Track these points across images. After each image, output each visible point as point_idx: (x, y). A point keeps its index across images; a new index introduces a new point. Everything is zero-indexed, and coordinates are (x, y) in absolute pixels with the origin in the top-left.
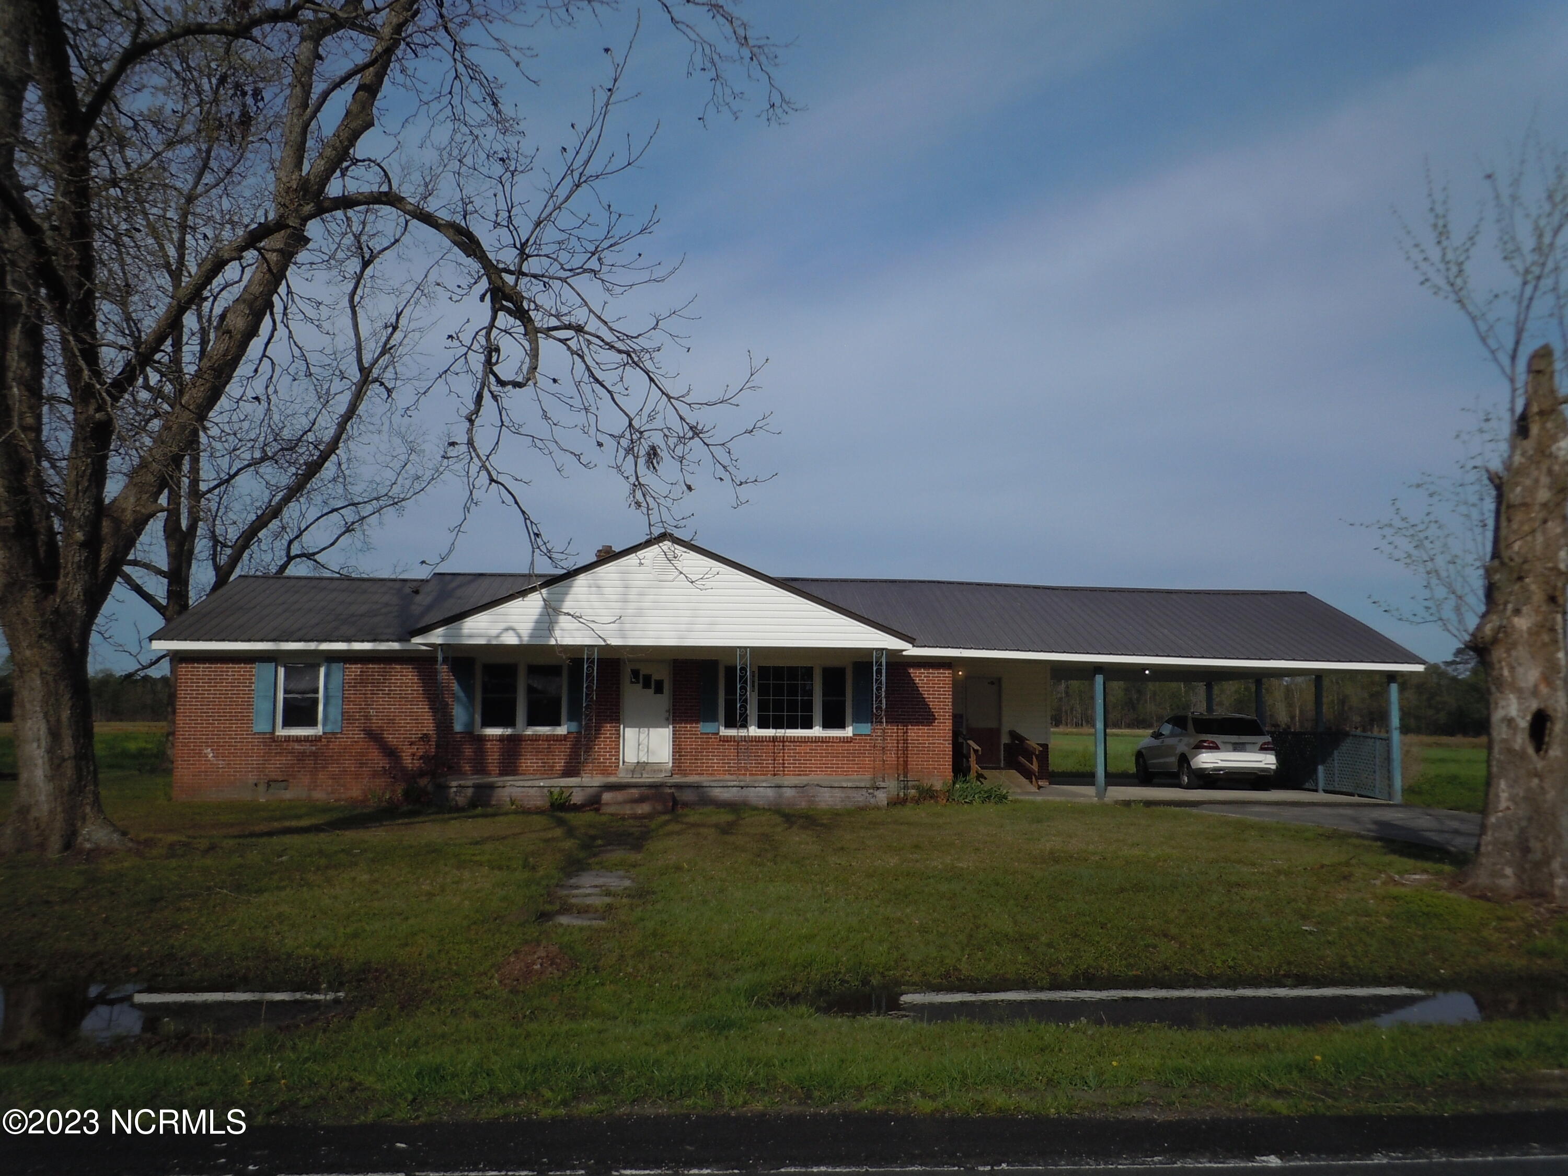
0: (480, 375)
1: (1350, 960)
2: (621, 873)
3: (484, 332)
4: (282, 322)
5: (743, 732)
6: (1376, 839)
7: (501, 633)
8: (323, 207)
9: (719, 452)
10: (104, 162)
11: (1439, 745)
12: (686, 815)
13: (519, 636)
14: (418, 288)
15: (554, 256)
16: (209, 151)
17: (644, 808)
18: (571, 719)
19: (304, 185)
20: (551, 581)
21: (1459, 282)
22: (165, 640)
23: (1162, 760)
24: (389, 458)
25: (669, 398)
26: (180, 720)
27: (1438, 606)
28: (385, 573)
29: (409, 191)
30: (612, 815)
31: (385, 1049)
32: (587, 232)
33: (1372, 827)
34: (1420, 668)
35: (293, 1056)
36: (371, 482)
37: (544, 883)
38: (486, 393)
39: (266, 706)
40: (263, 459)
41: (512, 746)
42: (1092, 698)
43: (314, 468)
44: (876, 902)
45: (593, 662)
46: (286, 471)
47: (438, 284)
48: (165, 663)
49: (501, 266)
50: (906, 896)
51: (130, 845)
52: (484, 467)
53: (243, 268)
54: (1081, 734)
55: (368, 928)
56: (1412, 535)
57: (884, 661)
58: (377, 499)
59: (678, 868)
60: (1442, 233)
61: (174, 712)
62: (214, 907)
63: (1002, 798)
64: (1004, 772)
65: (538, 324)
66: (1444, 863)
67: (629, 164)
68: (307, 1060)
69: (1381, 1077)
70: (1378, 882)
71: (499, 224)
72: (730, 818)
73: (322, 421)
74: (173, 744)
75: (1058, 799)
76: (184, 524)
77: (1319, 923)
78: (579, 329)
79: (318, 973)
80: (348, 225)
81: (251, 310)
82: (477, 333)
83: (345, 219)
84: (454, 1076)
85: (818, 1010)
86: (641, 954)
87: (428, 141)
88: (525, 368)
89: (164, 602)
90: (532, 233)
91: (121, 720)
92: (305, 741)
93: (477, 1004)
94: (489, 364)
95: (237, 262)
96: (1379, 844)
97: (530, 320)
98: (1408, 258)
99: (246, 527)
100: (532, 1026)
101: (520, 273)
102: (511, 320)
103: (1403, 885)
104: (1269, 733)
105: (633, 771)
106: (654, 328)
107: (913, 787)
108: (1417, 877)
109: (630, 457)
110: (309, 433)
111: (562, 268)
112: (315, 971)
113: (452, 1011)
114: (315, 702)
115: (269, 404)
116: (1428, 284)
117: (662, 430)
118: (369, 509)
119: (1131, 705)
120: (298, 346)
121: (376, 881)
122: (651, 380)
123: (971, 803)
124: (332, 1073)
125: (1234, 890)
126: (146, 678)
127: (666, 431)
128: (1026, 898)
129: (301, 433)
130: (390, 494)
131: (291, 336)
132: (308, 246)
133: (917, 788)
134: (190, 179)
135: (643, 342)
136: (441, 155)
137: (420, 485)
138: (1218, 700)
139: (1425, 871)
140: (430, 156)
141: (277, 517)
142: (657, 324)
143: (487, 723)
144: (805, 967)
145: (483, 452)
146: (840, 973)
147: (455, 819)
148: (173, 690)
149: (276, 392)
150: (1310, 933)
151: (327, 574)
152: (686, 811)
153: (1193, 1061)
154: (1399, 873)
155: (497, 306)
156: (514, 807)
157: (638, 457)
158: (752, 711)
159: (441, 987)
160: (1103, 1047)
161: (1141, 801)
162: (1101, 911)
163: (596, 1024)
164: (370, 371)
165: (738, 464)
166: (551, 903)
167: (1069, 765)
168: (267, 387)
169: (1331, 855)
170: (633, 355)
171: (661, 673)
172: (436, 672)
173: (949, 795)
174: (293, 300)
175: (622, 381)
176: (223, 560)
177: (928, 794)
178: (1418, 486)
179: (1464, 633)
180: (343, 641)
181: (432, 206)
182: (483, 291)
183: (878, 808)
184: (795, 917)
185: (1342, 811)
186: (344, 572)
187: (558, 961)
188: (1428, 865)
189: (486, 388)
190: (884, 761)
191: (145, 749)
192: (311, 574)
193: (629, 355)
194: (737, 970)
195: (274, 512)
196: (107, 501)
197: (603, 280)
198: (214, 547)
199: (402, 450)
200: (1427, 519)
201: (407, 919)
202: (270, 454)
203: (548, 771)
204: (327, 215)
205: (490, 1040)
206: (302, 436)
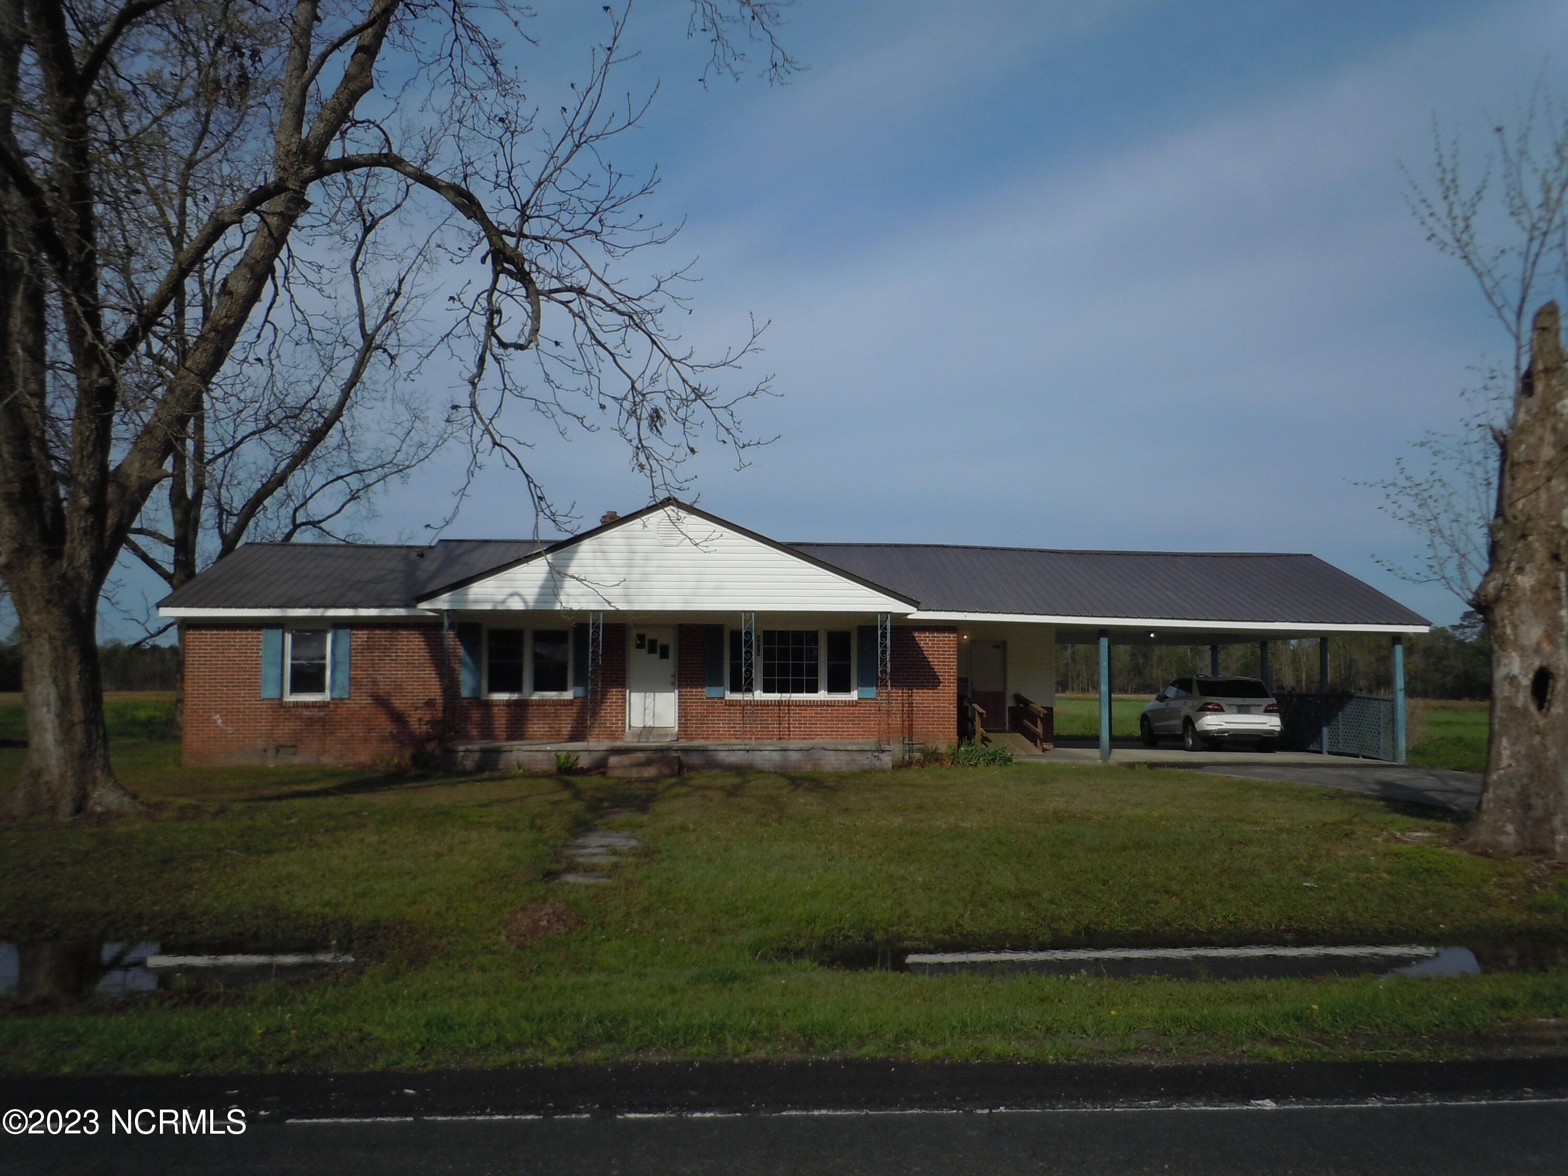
0: (482, 338)
1: (1351, 916)
2: (627, 833)
3: (485, 295)
4: (284, 286)
5: (748, 697)
6: (1379, 799)
7: (506, 599)
8: (323, 170)
9: (723, 415)
10: (102, 128)
11: (1443, 708)
12: (692, 778)
13: (525, 602)
14: (420, 254)
15: (555, 217)
16: (208, 115)
17: (650, 772)
18: (577, 684)
19: (304, 148)
20: (556, 547)
21: (1465, 237)
22: (172, 607)
23: (1166, 723)
24: (393, 426)
25: (672, 360)
26: (189, 687)
27: (1441, 565)
28: (391, 540)
29: (411, 155)
30: (619, 778)
31: (394, 1002)
32: (588, 193)
33: (1376, 787)
34: (1425, 629)
35: (302, 1008)
36: (376, 449)
37: (551, 843)
38: (488, 356)
39: (274, 672)
40: (267, 428)
41: (519, 710)
42: (1098, 664)
43: (318, 436)
44: (880, 860)
45: (598, 627)
46: (290, 439)
47: (439, 246)
48: (173, 632)
49: (502, 228)
50: (909, 855)
51: (141, 808)
52: (487, 430)
53: (245, 235)
54: (1087, 699)
55: (376, 887)
56: (1416, 494)
57: (888, 624)
58: (382, 466)
59: (684, 829)
60: (1449, 187)
61: (183, 679)
62: (225, 867)
63: (1007, 761)
64: (1008, 735)
65: (539, 286)
66: (1446, 821)
67: (629, 124)
68: (317, 1011)
69: (1377, 1025)
70: (1380, 840)
71: (499, 185)
72: (736, 780)
73: (326, 389)
74: (182, 712)
75: (1063, 761)
76: (190, 492)
77: (1320, 879)
78: (581, 291)
79: (328, 931)
80: (348, 188)
81: (252, 274)
82: (479, 296)
83: (345, 182)
84: (462, 1026)
85: (822, 963)
86: (647, 910)
87: (428, 103)
88: (527, 330)
89: (170, 569)
90: (533, 194)
91: (130, 690)
92: (313, 707)
93: (483, 959)
94: (491, 328)
95: (238, 225)
96: (1382, 803)
97: (531, 281)
98: (1414, 213)
99: (251, 495)
100: (540, 980)
101: (521, 235)
102: (513, 283)
103: (1405, 842)
104: (1274, 695)
105: (639, 736)
106: (656, 290)
107: (918, 750)
108: (1419, 834)
109: (633, 420)
110: (313, 401)
111: (563, 229)
112: (324, 929)
113: (460, 966)
114: (322, 668)
115: (272, 370)
116: (1434, 240)
117: (664, 392)
118: (373, 476)
119: (1137, 670)
120: (300, 311)
121: (385, 842)
122: (654, 342)
123: (976, 765)
124: (341, 1024)
125: (1235, 848)
126: (155, 648)
127: (668, 393)
128: (1029, 856)
129: (305, 400)
130: (395, 462)
131: (292, 300)
132: (309, 210)
133: (922, 751)
134: (190, 144)
135: (645, 304)
136: (441, 119)
137: (424, 451)
138: (1224, 664)
139: (1427, 829)
140: (431, 120)
141: (281, 485)
142: (659, 286)
143: (493, 688)
144: (809, 923)
145: (486, 416)
146: (843, 928)
147: (465, 782)
148: (181, 658)
149: (278, 356)
150: (1311, 889)
151: (333, 541)
152: (693, 774)
153: (1190, 1011)
154: (1400, 831)
155: (499, 268)
156: (521, 771)
157: (640, 419)
158: (758, 675)
159: (450, 943)
160: (1102, 997)
161: (1145, 763)
162: (1103, 868)
163: (603, 977)
164: (373, 338)
165: (741, 426)
166: (557, 862)
167: (1075, 729)
168: (270, 353)
169: (1334, 814)
170: (635, 317)
171: (667, 638)
172: (442, 638)
173: (954, 758)
174: (294, 264)
175: (624, 343)
176: (229, 528)
177: (932, 757)
178: (1422, 445)
179: (1467, 591)
180: (349, 607)
181: (433, 170)
182: (484, 253)
183: (883, 771)
184: (799, 875)
185: (1345, 772)
186: (349, 540)
187: (565, 917)
188: (1430, 823)
189: (488, 352)
190: (889, 724)
191: (155, 717)
192: (317, 541)
193: (631, 317)
194: (742, 926)
195: (279, 480)
196: (111, 468)
197: (604, 242)
198: (220, 515)
199: (405, 417)
200: (1432, 478)
201: (414, 878)
202: (274, 422)
203: (555, 736)
204: (326, 177)
205: (497, 992)
206: (306, 404)
